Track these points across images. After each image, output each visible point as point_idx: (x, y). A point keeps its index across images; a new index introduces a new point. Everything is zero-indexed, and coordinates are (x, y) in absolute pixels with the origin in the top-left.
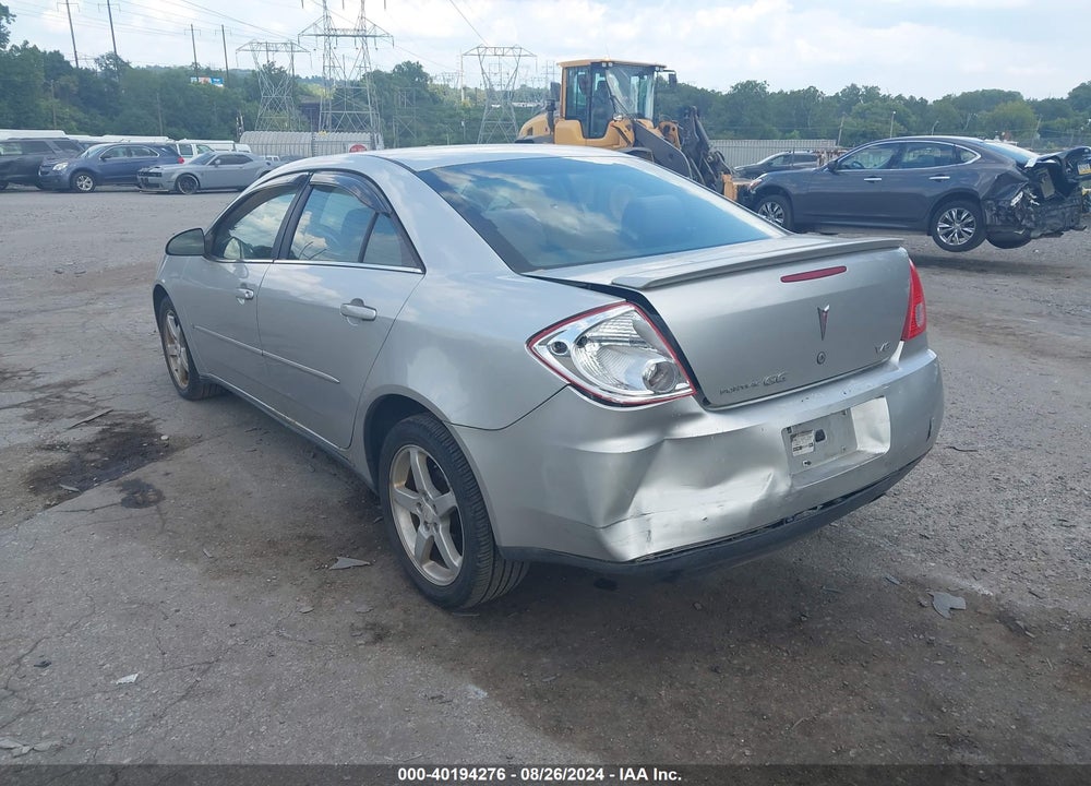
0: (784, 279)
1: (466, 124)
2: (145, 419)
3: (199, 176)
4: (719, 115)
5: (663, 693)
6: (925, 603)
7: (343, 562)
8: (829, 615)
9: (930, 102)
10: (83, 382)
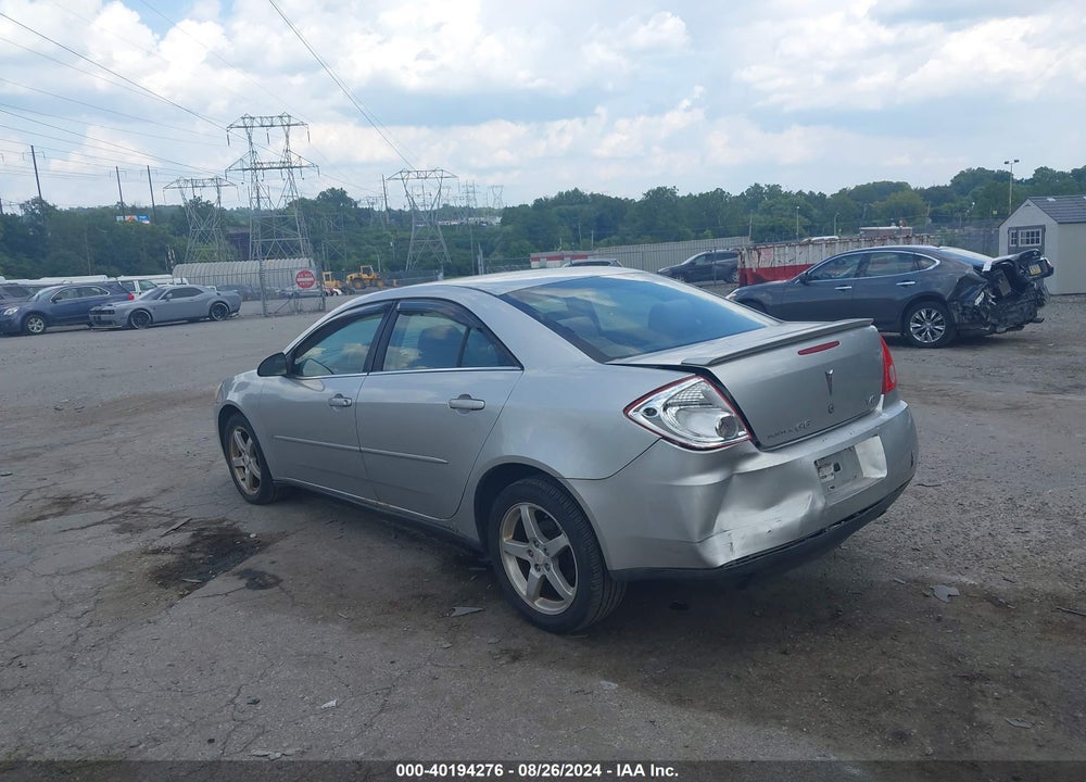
0: (800, 353)
1: (395, 244)
2: (226, 523)
3: (151, 311)
4: (635, 221)
5: (751, 670)
6: (928, 594)
7: (459, 611)
8: (858, 609)
9: (828, 195)
10: (148, 499)
